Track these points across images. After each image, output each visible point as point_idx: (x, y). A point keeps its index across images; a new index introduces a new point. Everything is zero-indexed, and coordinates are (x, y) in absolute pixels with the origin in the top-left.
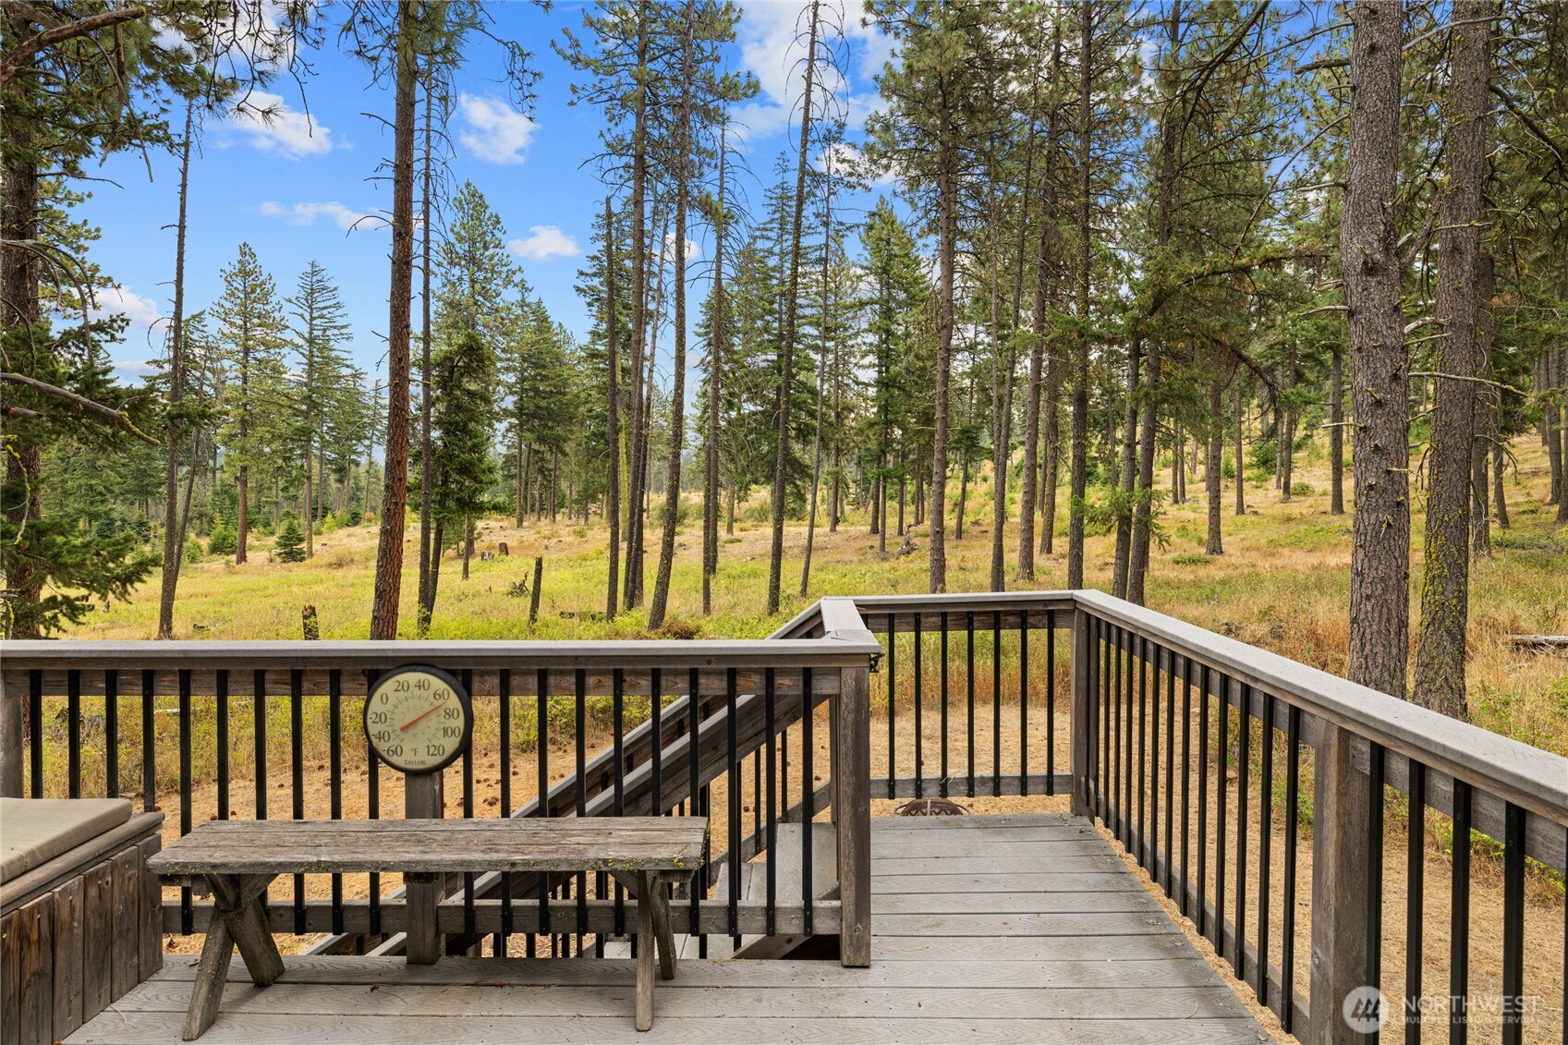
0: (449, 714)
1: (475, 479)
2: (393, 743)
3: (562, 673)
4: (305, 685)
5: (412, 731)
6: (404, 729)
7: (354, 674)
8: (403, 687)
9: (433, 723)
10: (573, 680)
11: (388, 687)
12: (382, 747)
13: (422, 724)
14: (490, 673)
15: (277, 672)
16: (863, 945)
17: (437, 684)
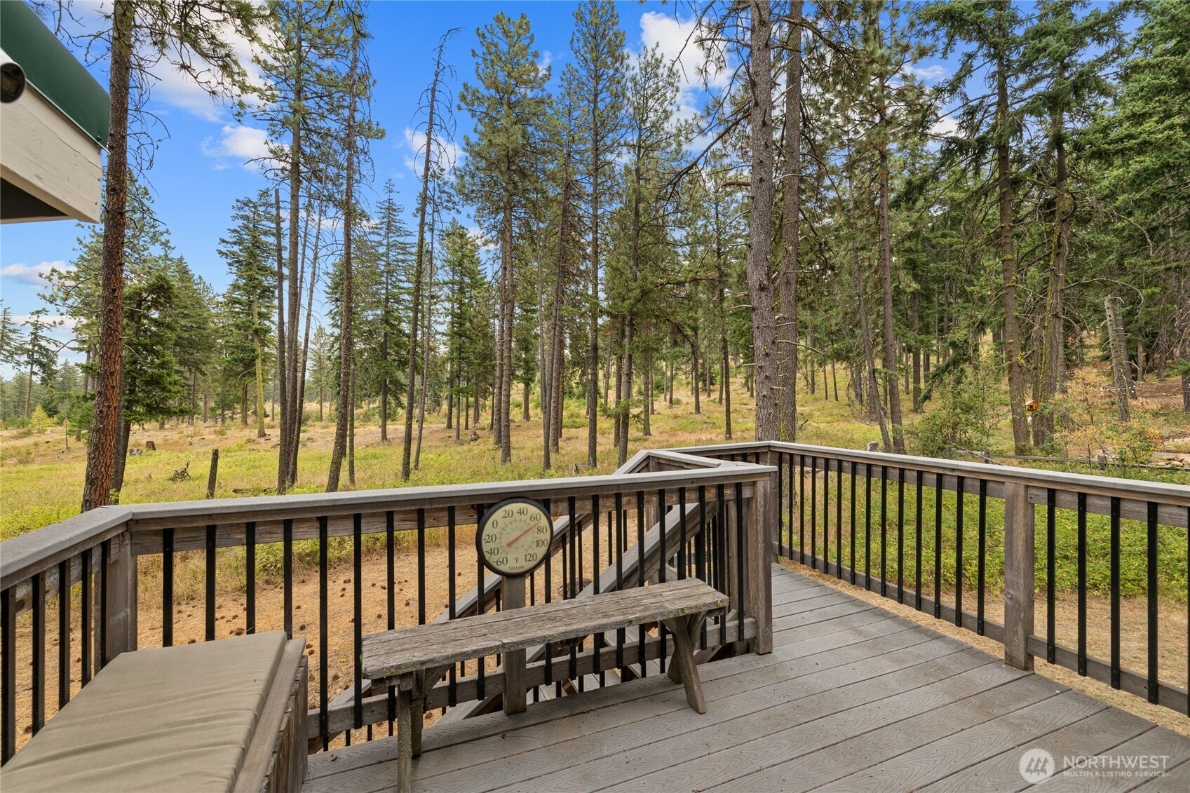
0: (540, 530)
2: (500, 556)
3: (607, 497)
4: (428, 520)
5: (514, 545)
6: (509, 545)
7: (464, 508)
8: (509, 514)
9: (531, 537)
10: (613, 500)
11: (498, 515)
12: (488, 557)
13: (522, 540)
14: (562, 500)
15: (404, 512)
16: (769, 640)
17: (533, 510)
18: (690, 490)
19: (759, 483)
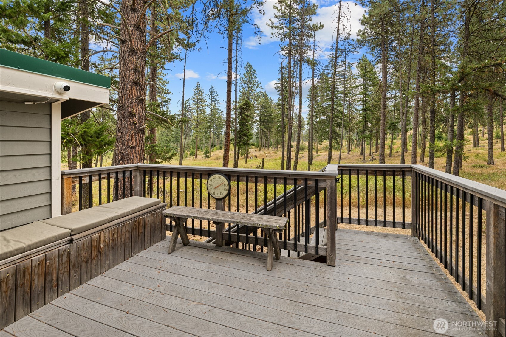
0: (225, 185)
1: (247, 137)
2: (213, 191)
3: (252, 177)
4: (195, 176)
5: (217, 189)
6: (215, 188)
7: (205, 175)
8: (215, 178)
9: (221, 187)
10: (254, 179)
11: (212, 178)
12: (211, 192)
13: (219, 187)
14: (235, 176)
15: (189, 173)
17: (223, 178)
18: (289, 179)
19: (327, 181)
